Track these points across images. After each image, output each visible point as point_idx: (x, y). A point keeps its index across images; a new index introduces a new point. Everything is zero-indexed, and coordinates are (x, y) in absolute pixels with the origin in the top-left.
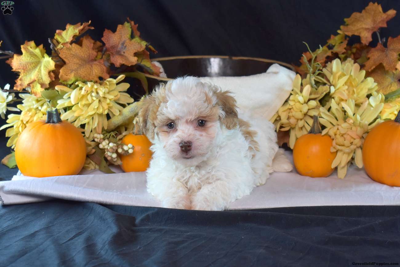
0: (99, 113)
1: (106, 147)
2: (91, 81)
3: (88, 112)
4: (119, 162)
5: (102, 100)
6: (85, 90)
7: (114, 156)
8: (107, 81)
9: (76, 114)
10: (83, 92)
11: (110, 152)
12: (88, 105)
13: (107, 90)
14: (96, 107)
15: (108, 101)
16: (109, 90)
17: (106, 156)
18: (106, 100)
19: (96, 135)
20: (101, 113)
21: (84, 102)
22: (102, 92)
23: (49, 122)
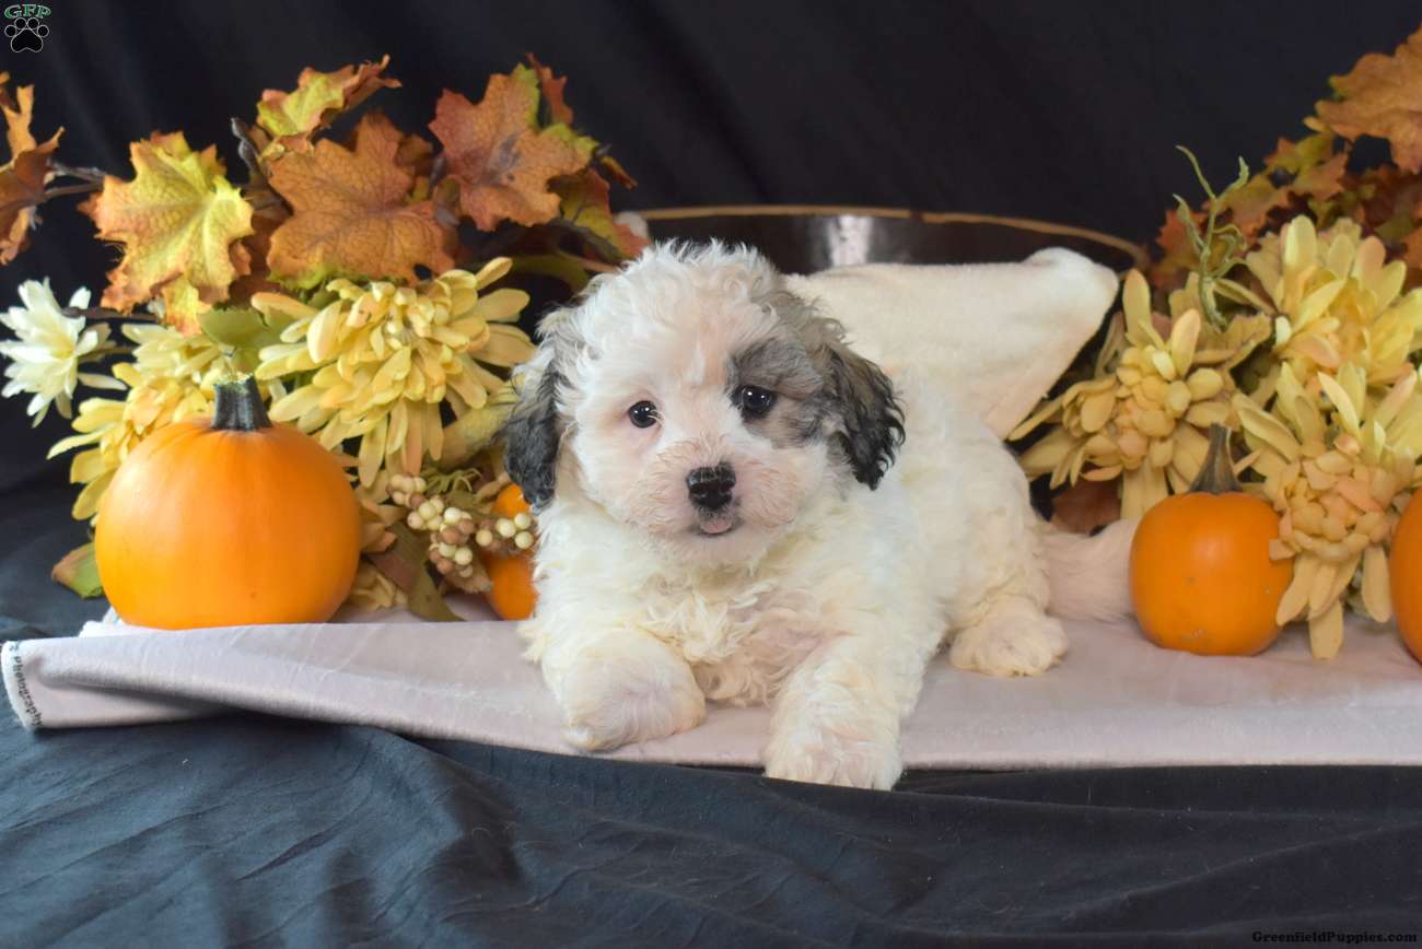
0: (411, 398)
1: (433, 525)
2: (386, 279)
3: (371, 395)
4: (481, 583)
5: (424, 348)
6: (361, 312)
7: (463, 556)
8: (445, 280)
9: (327, 401)
10: (353, 318)
11: (446, 543)
12: (374, 368)
13: (443, 314)
14: (401, 376)
15: (446, 354)
16: (451, 314)
17: (433, 558)
18: (439, 352)
19: (397, 480)
20: (420, 397)
21: (357, 356)
22: (424, 318)
23: (221, 425)
